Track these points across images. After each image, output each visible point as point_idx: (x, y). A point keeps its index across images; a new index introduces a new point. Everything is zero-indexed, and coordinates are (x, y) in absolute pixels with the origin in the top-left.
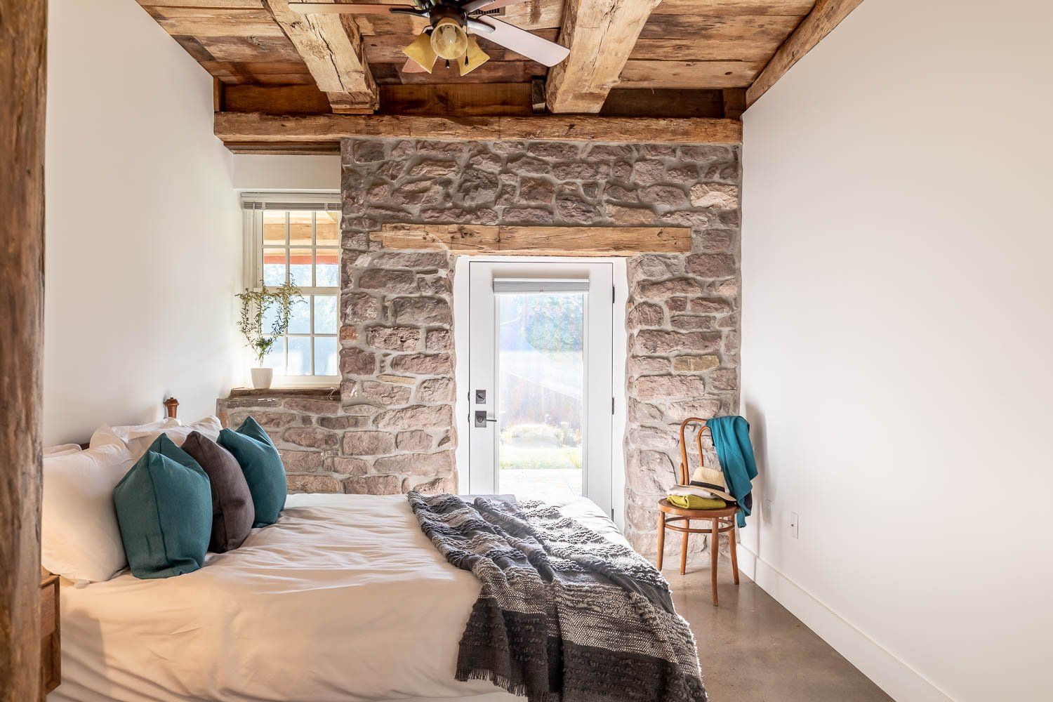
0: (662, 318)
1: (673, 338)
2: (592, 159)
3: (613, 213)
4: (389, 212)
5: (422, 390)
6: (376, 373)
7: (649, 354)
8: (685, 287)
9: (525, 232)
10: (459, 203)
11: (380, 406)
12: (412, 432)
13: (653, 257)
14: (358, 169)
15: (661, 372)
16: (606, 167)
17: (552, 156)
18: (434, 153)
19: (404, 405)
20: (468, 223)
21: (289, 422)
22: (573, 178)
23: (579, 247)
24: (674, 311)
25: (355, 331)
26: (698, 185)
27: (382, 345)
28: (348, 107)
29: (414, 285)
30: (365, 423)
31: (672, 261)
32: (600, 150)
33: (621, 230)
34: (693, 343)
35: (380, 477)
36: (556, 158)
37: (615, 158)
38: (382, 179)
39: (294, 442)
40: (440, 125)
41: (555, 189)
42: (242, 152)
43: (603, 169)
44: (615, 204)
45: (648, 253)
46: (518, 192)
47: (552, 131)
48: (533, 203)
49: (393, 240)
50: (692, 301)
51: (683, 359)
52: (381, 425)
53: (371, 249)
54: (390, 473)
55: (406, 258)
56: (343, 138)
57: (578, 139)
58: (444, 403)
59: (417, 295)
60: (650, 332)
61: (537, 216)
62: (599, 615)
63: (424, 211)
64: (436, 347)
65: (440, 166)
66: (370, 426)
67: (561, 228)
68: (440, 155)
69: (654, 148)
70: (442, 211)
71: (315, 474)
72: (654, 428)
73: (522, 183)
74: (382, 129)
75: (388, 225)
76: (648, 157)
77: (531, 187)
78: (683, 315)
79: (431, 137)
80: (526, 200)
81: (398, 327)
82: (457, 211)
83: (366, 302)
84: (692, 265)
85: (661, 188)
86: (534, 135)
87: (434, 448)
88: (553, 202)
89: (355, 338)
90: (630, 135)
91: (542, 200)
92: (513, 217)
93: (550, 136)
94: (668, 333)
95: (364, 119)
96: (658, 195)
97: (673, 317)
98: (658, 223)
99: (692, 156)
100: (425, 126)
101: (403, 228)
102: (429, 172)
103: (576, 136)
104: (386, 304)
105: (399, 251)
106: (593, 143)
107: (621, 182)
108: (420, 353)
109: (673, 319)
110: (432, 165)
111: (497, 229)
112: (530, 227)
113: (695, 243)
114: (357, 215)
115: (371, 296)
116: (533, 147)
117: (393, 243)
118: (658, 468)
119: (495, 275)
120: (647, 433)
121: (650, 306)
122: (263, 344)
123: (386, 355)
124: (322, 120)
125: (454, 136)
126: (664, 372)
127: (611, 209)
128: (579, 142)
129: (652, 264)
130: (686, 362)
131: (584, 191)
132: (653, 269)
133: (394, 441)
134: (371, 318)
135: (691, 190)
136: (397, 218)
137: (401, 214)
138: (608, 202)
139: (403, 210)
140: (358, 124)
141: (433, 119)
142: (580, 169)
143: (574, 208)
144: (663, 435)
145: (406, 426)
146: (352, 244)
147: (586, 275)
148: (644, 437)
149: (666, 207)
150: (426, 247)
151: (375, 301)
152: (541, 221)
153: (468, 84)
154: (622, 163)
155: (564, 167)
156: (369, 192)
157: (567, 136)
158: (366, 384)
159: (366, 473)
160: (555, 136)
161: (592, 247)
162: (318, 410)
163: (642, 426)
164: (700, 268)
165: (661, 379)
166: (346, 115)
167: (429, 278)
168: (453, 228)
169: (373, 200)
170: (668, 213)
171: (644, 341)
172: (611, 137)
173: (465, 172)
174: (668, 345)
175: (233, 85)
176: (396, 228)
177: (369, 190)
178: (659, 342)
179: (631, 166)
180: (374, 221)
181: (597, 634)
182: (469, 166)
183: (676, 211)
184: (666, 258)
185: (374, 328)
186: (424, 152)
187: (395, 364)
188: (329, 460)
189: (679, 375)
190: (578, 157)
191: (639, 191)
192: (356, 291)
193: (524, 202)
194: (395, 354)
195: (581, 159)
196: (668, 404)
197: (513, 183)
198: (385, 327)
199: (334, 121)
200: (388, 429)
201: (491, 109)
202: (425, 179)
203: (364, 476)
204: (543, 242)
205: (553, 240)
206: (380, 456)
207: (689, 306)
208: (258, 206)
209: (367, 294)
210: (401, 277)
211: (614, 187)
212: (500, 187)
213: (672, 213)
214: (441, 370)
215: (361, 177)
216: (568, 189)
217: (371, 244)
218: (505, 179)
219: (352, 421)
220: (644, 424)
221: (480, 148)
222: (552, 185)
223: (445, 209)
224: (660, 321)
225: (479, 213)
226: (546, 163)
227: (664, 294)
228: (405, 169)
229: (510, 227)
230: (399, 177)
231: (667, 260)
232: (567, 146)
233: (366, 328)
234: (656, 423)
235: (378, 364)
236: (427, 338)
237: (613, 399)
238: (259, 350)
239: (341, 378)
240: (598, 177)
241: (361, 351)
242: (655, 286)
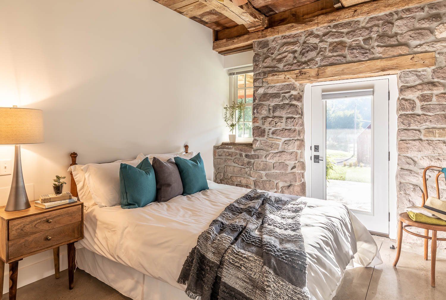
0: (415, 107)
1: (422, 118)
2: (369, 25)
3: (381, 51)
4: (270, 69)
5: (284, 145)
6: (266, 137)
7: (406, 127)
8: (431, 87)
9: (331, 69)
10: (300, 60)
11: (267, 151)
12: (280, 163)
13: (408, 73)
14: (259, 53)
15: (414, 138)
16: (376, 28)
17: (345, 29)
18: (289, 40)
19: (277, 151)
20: (304, 68)
21: (235, 156)
22: (357, 37)
23: (361, 72)
24: (423, 102)
25: (257, 120)
26: (441, 25)
27: (268, 125)
28: (254, 29)
29: (281, 99)
30: (261, 158)
31: (422, 73)
32: (373, 19)
33: (386, 60)
34: (438, 121)
35: (267, 181)
36: (348, 29)
37: (383, 21)
38: (268, 55)
39: (237, 163)
40: (291, 27)
41: (347, 45)
42: (226, 55)
43: (375, 29)
44: (382, 47)
45: (404, 70)
46: (328, 50)
47: (345, 16)
48: (335, 54)
49: (272, 80)
50: (436, 95)
51: (430, 131)
52: (267, 159)
53: (264, 85)
54: (272, 180)
55: (278, 88)
56: (254, 42)
57: (359, 16)
58: (293, 150)
59: (282, 103)
60: (406, 115)
61: (337, 60)
62: (244, 273)
63: (285, 66)
64: (290, 126)
65: (291, 45)
66: (264, 159)
67: (350, 64)
68: (292, 40)
69: (408, 10)
70: (292, 65)
71: (244, 177)
72: (409, 170)
73: (330, 45)
74: (268, 34)
75: (270, 74)
76: (404, 16)
77: (334, 46)
78: (430, 105)
79: (287, 33)
80: (332, 53)
81: (274, 117)
82: (299, 64)
83: (262, 107)
84: (437, 74)
85: (413, 32)
86: (335, 20)
87: (289, 170)
88: (346, 52)
89: (258, 122)
90: (391, 7)
91: (340, 51)
92: (325, 62)
93: (344, 18)
94: (419, 115)
95: (261, 32)
96: (411, 36)
97: (423, 106)
98: (411, 52)
99: (436, 9)
100: (285, 29)
101: (276, 75)
102: (287, 48)
103: (358, 15)
104: (270, 108)
105: (275, 85)
106: (368, 17)
107: (387, 34)
108: (283, 129)
109: (422, 107)
110: (288, 45)
111: (317, 69)
112: (333, 66)
113: (439, 60)
114: (259, 72)
115: (264, 105)
116: (336, 26)
117: (272, 82)
118: (412, 194)
119: (323, 91)
120: (404, 172)
121: (406, 100)
122: (233, 125)
123: (270, 129)
124: (246, 36)
125: (298, 30)
126: (417, 138)
127: (380, 50)
128: (361, 18)
129: (407, 76)
130: (433, 133)
131: (364, 43)
132: (408, 79)
133: (272, 166)
134: (264, 114)
135: (435, 29)
136: (274, 71)
137: (276, 69)
138: (378, 46)
139: (276, 67)
140: (259, 34)
141: (288, 25)
142: (361, 32)
143: (357, 53)
144: (415, 175)
145: (277, 160)
146: (257, 84)
147: (372, 87)
148: (403, 175)
149: (418, 42)
150: (285, 82)
151: (265, 107)
152: (339, 62)
153: (305, 5)
154: (386, 23)
155: (352, 33)
156: (263, 62)
157: (353, 16)
158: (262, 141)
159: (262, 178)
160: (346, 18)
161: (368, 71)
162: (245, 151)
163: (401, 169)
164: (443, 75)
165: (413, 142)
166: (254, 32)
167: (287, 95)
168: (297, 71)
169: (265, 65)
170: (418, 45)
171: (402, 121)
172: (379, 11)
173: (303, 46)
174: (419, 122)
175: (220, 31)
176: (273, 75)
177: (263, 61)
178: (413, 121)
179: (393, 24)
180: (265, 73)
181: (241, 283)
182: (305, 42)
183: (424, 44)
184: (417, 72)
185: (265, 118)
186: (285, 40)
187: (273, 133)
188: (249, 171)
189: (427, 140)
190: (360, 26)
191: (398, 37)
192: (258, 103)
193: (330, 54)
194: (273, 129)
195: (362, 26)
196: (419, 157)
197: (325, 46)
198: (269, 117)
199: (250, 36)
200: (271, 161)
201: (316, 13)
202: (285, 52)
203: (262, 180)
204: (340, 72)
205: (345, 71)
206: (267, 172)
207: (434, 99)
208: (234, 74)
209: (263, 104)
210: (276, 96)
211: (382, 37)
212: (319, 49)
213: (421, 45)
214: (292, 136)
215: (260, 56)
216: (354, 44)
217: (264, 83)
218: (321, 45)
219: (257, 156)
220: (403, 167)
221: (310, 33)
222: (346, 43)
223: (294, 64)
224: (413, 108)
225: (309, 63)
226: (342, 33)
227: (416, 93)
228: (277, 49)
229: (323, 67)
230: (275, 53)
231: (417, 73)
232: (354, 22)
233: (262, 118)
234: (411, 167)
235: (266, 133)
236: (286, 122)
237: (389, 153)
238: (231, 128)
239: (253, 139)
240: (372, 34)
241: (260, 128)
242: (409, 89)
